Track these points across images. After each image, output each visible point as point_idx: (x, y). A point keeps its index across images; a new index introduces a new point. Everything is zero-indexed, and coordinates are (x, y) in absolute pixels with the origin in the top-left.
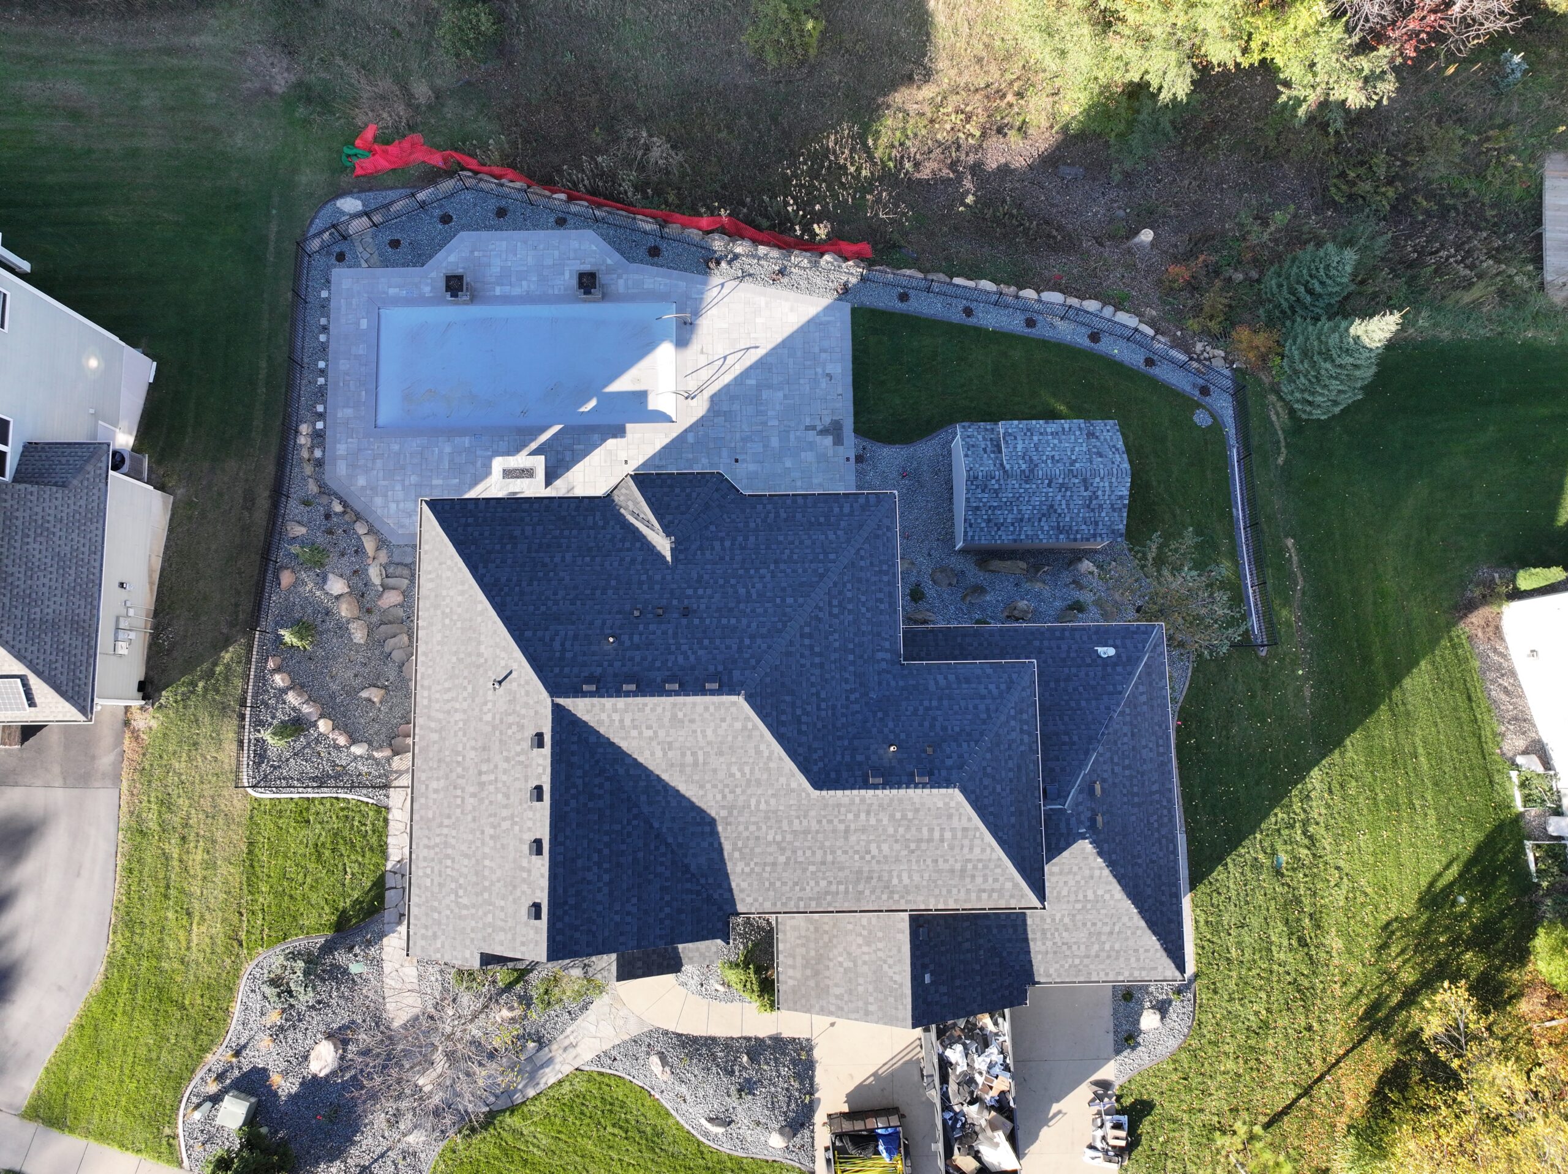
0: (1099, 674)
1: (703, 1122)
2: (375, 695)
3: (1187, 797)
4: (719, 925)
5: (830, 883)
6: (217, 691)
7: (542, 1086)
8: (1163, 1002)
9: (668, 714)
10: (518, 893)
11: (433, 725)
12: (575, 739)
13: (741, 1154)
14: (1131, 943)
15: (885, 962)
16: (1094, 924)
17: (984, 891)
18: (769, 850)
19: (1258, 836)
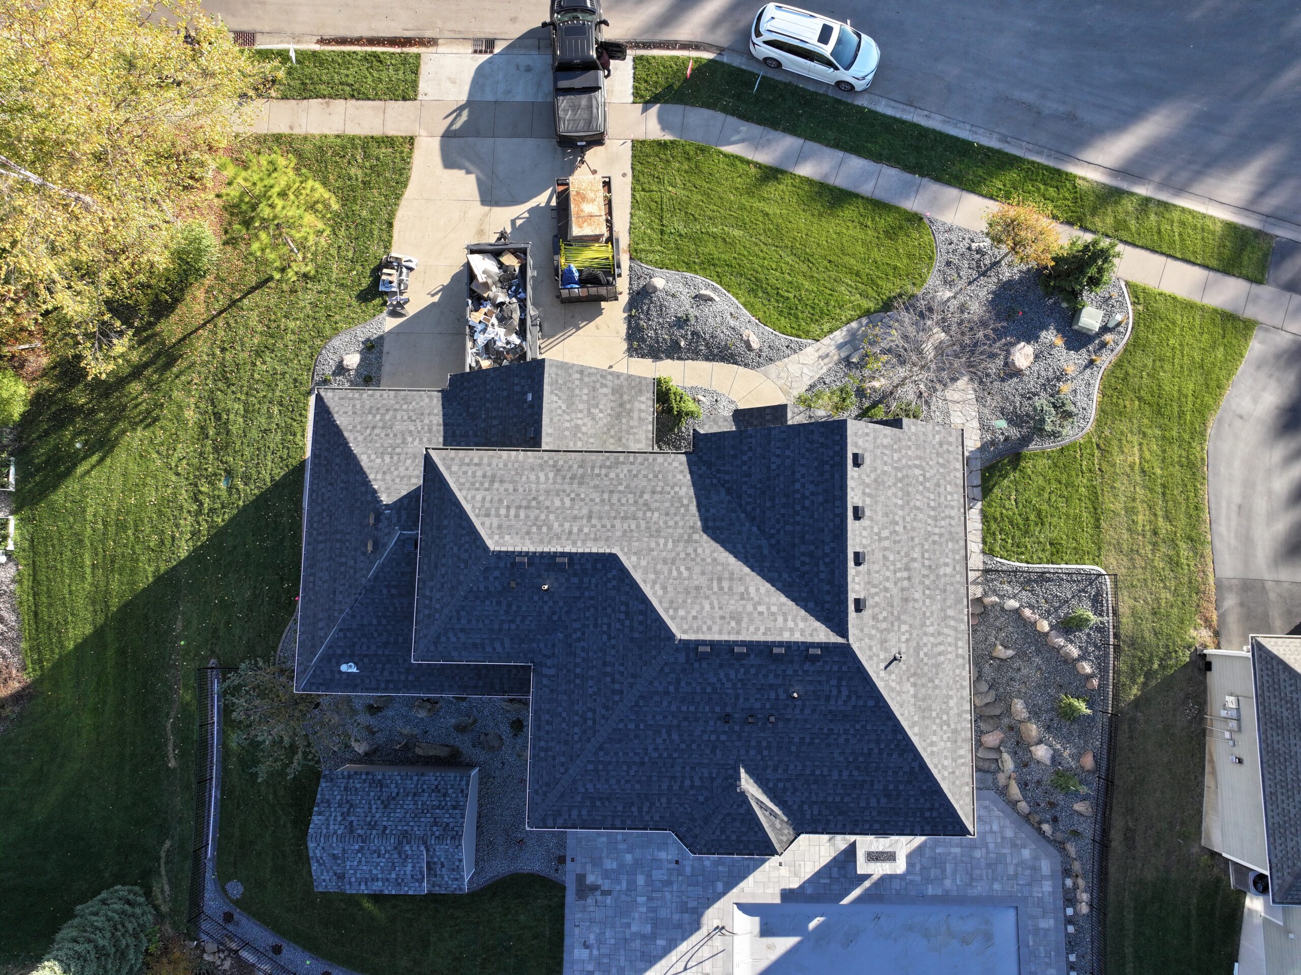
0: (357, 647)
1: (717, 299)
2: (1001, 652)
3: (297, 537)
4: (701, 445)
5: (606, 476)
6: (1140, 659)
7: (845, 329)
8: (339, 374)
9: (744, 625)
10: (873, 476)
11: (952, 623)
12: (827, 606)
13: (688, 274)
14: (358, 420)
15: (564, 411)
16: (387, 435)
17: (476, 464)
18: (657, 505)
19: (241, 503)
